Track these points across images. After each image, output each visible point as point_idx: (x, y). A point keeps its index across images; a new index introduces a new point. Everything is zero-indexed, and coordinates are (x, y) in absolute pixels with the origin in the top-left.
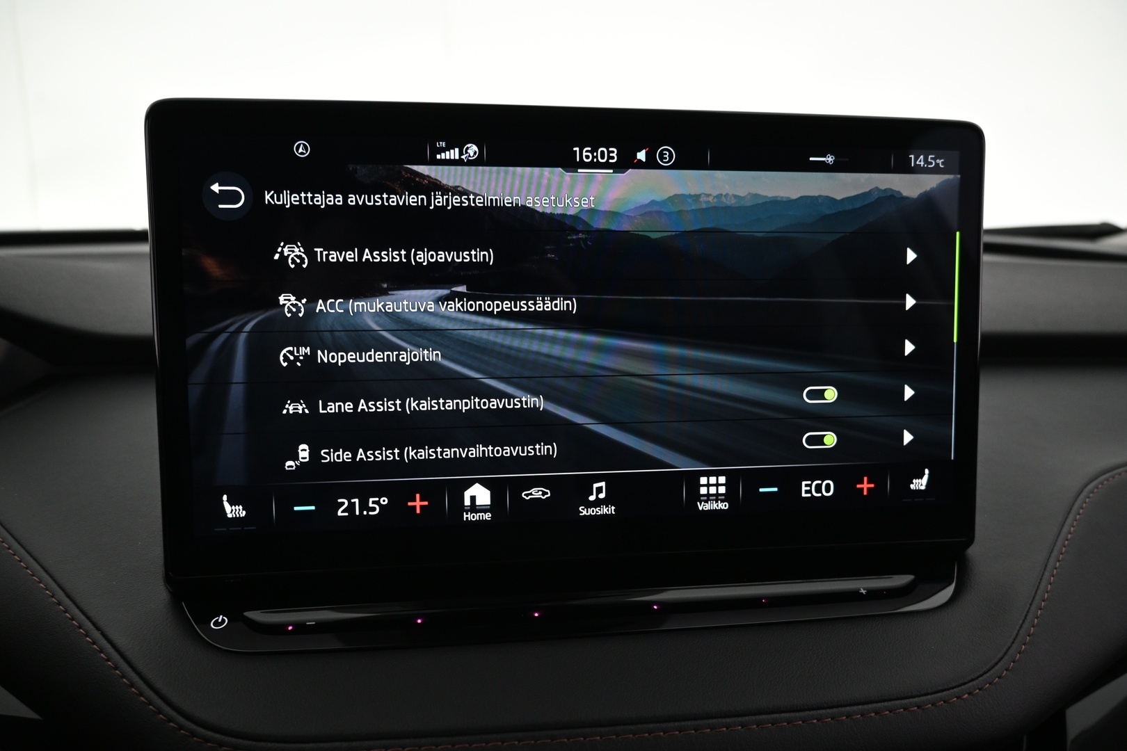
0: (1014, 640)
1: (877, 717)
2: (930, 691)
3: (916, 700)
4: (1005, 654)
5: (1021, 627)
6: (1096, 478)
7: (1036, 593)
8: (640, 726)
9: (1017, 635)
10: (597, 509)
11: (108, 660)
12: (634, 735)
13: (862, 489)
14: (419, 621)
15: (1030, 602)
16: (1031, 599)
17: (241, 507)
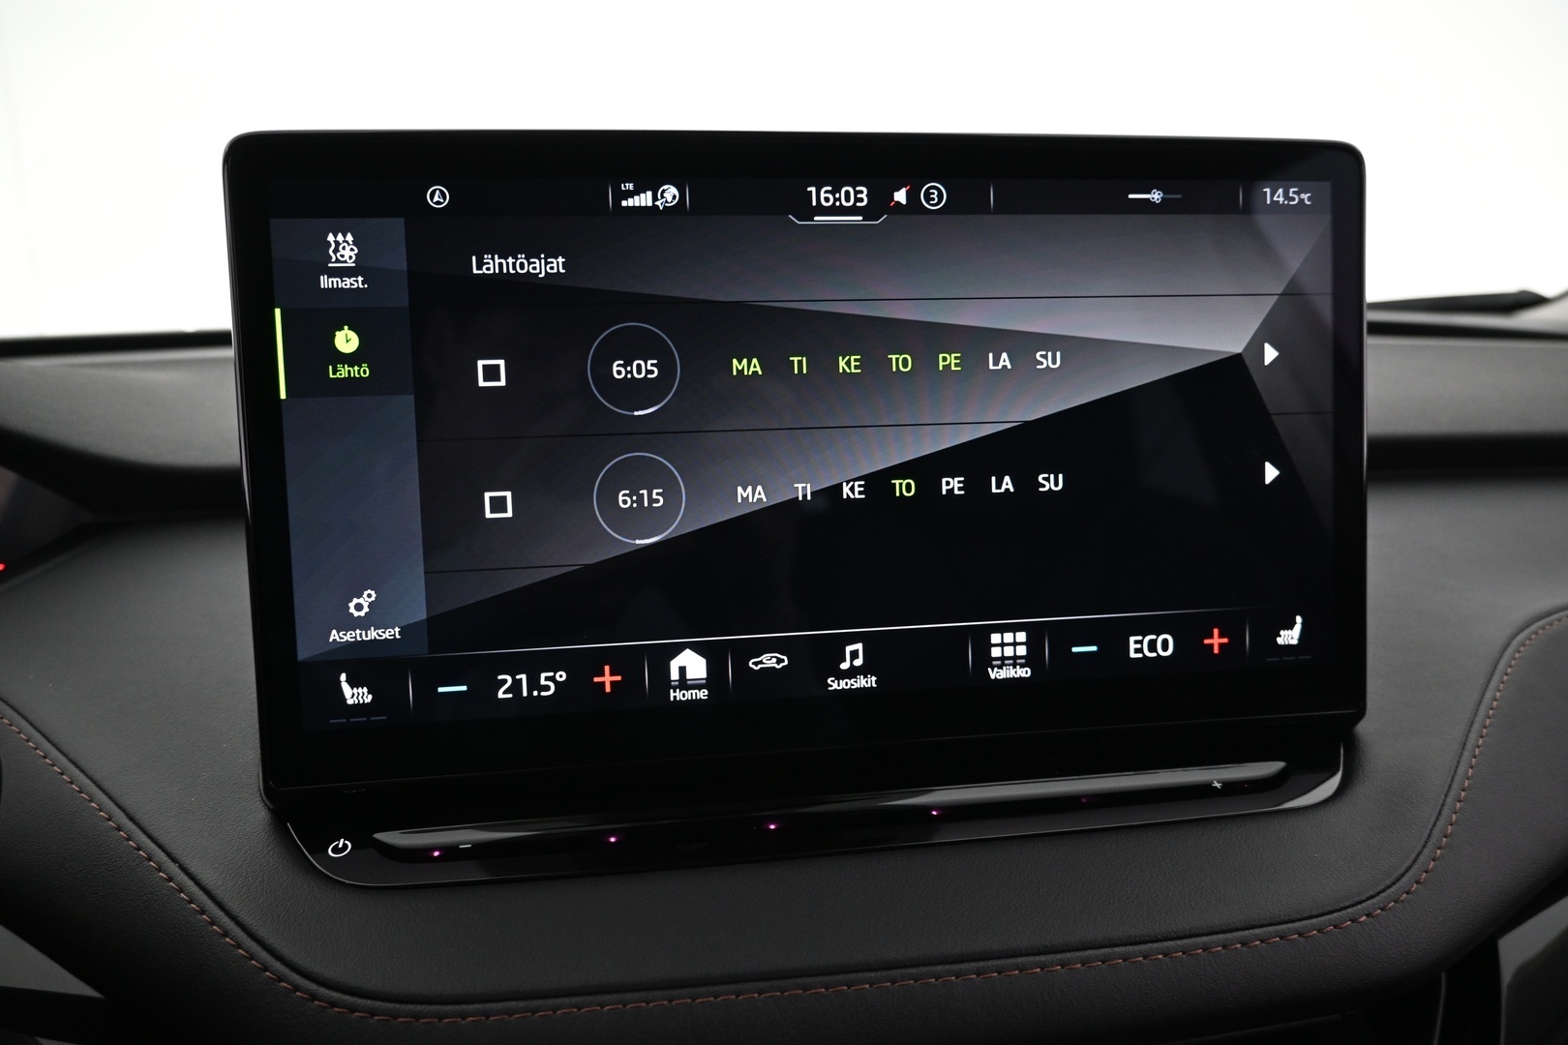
0: (1426, 842)
1: (1244, 949)
2: (1314, 913)
3: (1297, 924)
4: (1414, 861)
5: (1434, 825)
6: (1528, 625)
7: (1452, 780)
8: (923, 969)
9: (1429, 836)
10: (852, 680)
11: (191, 902)
12: (916, 981)
13: (1212, 645)
14: (613, 840)
15: (1445, 792)
16: (1446, 788)
17: (365, 690)
